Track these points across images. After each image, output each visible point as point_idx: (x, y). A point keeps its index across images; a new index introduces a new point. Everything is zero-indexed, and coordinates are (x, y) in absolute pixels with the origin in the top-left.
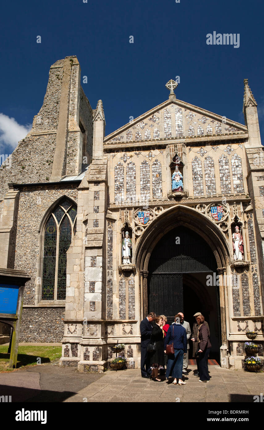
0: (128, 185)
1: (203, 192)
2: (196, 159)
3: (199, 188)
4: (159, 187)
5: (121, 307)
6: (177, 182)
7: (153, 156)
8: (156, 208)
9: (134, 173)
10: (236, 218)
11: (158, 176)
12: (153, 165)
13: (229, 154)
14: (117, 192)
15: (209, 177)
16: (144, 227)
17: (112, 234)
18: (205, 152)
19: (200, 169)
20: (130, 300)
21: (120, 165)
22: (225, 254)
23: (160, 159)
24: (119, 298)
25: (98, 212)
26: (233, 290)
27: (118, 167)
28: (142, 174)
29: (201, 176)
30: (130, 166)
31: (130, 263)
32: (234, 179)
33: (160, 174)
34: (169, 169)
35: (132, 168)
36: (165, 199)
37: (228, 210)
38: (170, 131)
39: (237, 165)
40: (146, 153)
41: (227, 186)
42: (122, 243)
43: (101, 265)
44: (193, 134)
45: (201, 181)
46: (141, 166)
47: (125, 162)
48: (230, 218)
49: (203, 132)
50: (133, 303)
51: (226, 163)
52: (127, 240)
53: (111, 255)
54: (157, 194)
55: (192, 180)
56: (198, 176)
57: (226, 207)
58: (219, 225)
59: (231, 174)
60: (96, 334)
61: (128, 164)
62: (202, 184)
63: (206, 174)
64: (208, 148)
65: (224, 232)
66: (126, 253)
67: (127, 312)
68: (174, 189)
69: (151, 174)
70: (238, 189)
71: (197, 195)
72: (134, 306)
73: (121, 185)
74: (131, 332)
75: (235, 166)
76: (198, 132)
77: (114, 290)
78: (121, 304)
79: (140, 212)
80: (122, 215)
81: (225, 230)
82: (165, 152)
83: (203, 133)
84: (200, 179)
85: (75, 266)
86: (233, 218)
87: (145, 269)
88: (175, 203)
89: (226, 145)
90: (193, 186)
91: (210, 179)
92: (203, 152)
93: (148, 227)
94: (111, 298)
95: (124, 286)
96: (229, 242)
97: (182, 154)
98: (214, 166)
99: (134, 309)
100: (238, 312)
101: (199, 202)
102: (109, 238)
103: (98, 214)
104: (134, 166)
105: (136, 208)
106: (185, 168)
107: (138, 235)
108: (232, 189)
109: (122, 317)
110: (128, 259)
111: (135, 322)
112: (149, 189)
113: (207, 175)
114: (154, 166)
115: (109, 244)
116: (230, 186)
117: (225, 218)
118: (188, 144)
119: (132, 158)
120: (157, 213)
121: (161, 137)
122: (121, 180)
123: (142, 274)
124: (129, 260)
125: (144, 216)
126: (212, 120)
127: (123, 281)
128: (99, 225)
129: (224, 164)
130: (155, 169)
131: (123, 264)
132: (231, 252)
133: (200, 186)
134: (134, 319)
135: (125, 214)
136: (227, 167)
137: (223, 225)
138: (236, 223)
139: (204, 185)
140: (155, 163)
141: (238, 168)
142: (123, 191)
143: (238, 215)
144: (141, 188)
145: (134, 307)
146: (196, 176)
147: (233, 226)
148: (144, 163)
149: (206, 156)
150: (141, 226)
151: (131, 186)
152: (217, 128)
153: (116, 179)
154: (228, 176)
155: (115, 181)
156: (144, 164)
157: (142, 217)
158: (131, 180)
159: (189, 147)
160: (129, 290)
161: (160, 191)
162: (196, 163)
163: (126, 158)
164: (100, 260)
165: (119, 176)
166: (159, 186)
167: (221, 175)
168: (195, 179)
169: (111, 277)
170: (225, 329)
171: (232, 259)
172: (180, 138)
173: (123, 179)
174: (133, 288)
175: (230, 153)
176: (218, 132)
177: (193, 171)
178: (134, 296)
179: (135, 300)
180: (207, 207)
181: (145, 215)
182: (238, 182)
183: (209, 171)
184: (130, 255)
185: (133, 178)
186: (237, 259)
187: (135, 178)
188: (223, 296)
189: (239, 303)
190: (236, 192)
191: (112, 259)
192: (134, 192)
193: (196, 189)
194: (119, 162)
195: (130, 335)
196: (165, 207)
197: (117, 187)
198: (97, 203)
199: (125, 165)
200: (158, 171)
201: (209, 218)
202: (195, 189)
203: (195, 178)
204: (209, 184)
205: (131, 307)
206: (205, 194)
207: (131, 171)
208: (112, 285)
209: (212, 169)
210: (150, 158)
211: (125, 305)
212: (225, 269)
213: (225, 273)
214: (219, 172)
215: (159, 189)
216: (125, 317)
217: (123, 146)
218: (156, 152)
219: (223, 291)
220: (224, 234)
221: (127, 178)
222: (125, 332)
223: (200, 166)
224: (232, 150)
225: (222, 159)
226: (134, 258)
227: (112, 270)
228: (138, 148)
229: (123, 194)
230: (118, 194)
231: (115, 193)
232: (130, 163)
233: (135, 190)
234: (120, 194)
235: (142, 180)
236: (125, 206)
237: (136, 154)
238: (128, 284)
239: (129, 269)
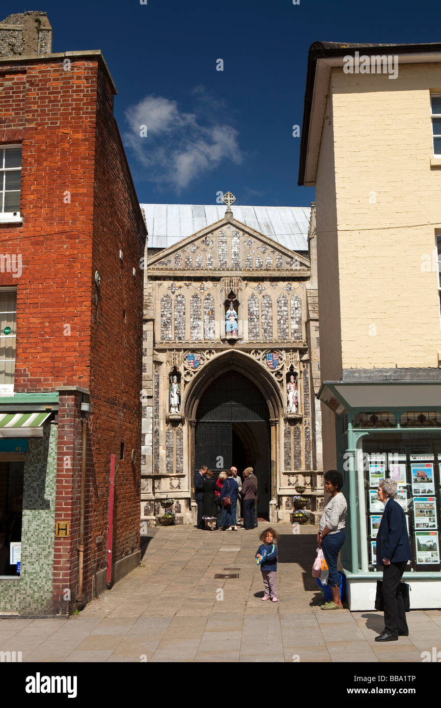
0: (176, 322)
1: (258, 336)
2: (253, 296)
3: (254, 330)
4: (211, 327)
5: (168, 460)
6: (231, 323)
7: (205, 289)
8: (207, 351)
9: (183, 307)
10: (292, 367)
11: (211, 313)
12: (205, 300)
13: (289, 294)
14: (164, 329)
15: (266, 319)
16: (195, 372)
17: (158, 379)
18: (263, 289)
19: (257, 309)
20: (178, 452)
21: (167, 296)
22: (279, 405)
23: (212, 293)
24: (166, 450)
25: (145, 356)
26: (285, 443)
27: (164, 299)
28: (192, 310)
29: (257, 316)
30: (179, 299)
31: (178, 412)
32: (292, 322)
33: (212, 311)
34: (223, 307)
35: (181, 302)
36: (218, 342)
37: (284, 358)
38: (225, 260)
39: (296, 307)
40: (197, 284)
41: (284, 330)
43: (152, 415)
44: (251, 265)
45: (257, 323)
46: (192, 299)
47: (173, 293)
48: (285, 367)
49: (261, 263)
50: (180, 455)
51: (285, 304)
52: (175, 386)
53: (158, 403)
54: (209, 334)
55: (248, 322)
56: (254, 317)
57: (282, 354)
58: (274, 374)
59: (289, 317)
60: (147, 488)
61: (177, 296)
62: (258, 326)
63: (264, 315)
64: (267, 284)
65: (279, 382)
66: (175, 401)
67: (175, 465)
68: (228, 331)
69: (202, 310)
70: (296, 335)
71: (252, 338)
72: (182, 458)
73: (169, 321)
74: (179, 487)
75: (294, 309)
76: (257, 263)
77: (160, 441)
78: (168, 456)
79: (190, 354)
80: (170, 357)
81: (280, 380)
82: (219, 285)
83: (261, 266)
84: (256, 320)
86: (289, 367)
87: (193, 418)
88: (228, 347)
89: (286, 283)
90: (249, 328)
91: (267, 321)
92: (261, 289)
93: (198, 372)
94: (159, 450)
95: (171, 437)
96: (283, 392)
97: (238, 290)
98: (271, 307)
100: (289, 466)
101: (255, 347)
102: (156, 384)
103: (146, 358)
104: (183, 299)
105: (185, 350)
106: (240, 307)
107: (188, 380)
108: (290, 334)
109: (170, 470)
110: (176, 407)
111: (183, 476)
112: (200, 328)
113: (264, 317)
114: (206, 301)
115: (156, 390)
116: (287, 331)
117: (280, 367)
118: (244, 279)
119: (181, 289)
120: (208, 356)
121: (214, 265)
122: (169, 316)
123: (190, 423)
124: (177, 408)
125: (194, 359)
126: (272, 249)
127: (171, 431)
128: (147, 371)
129: (283, 305)
130: (207, 304)
131: (171, 413)
132: (285, 404)
133: (256, 328)
134: (182, 473)
135: (173, 356)
136: (286, 309)
137: (278, 374)
138: (292, 373)
139: (261, 328)
140: (208, 297)
141: (297, 311)
142: (170, 329)
143: (293, 364)
144: (191, 326)
145: (182, 460)
146: (252, 317)
147: (288, 375)
148: (195, 296)
149: (264, 293)
150: (191, 370)
151: (179, 323)
152: (277, 260)
153: (162, 313)
154: (286, 319)
155: (162, 315)
156: (195, 297)
157: (192, 361)
158: (180, 316)
159: (246, 282)
160: (177, 441)
161: (212, 331)
162: (253, 302)
163: (174, 288)
164: (150, 410)
165: (166, 310)
166: (211, 325)
167: (279, 317)
168: (251, 320)
169: (158, 427)
170: (275, 483)
171: (285, 411)
172: (236, 270)
173: (171, 314)
174: (181, 439)
175: (290, 292)
176: (278, 265)
177: (249, 310)
178: (183, 448)
179: (184, 453)
180: (262, 353)
181: (196, 359)
182: (296, 326)
183: (266, 312)
184: (179, 403)
185: (182, 314)
186: (290, 411)
187: (184, 314)
188: (275, 449)
189: (290, 457)
190: (293, 339)
191: (159, 407)
192: (184, 331)
193: (251, 332)
194: (166, 293)
195: (177, 490)
196: (217, 350)
197: (164, 323)
198: (145, 344)
199: (173, 297)
200: (210, 307)
201: (264, 365)
202: (250, 332)
203: (251, 319)
204: (266, 327)
206: (261, 338)
207: (181, 305)
208: (159, 435)
209: (269, 310)
210: (202, 291)
211: (172, 458)
212: (278, 421)
213: (277, 425)
214: (277, 313)
215: (211, 329)
216: (172, 470)
217: (171, 274)
218: (209, 284)
219: (275, 443)
220: (278, 384)
221: (176, 313)
222: (173, 486)
223: (257, 305)
224: (293, 289)
225: (281, 299)
226: (182, 406)
227: (159, 419)
228: (189, 279)
229: (170, 332)
230: (165, 332)
231: (162, 331)
232: (179, 295)
233: (185, 329)
234: (167, 332)
235: (193, 317)
236: (173, 347)
237: (186, 284)
238: (175, 435)
239: (177, 419)
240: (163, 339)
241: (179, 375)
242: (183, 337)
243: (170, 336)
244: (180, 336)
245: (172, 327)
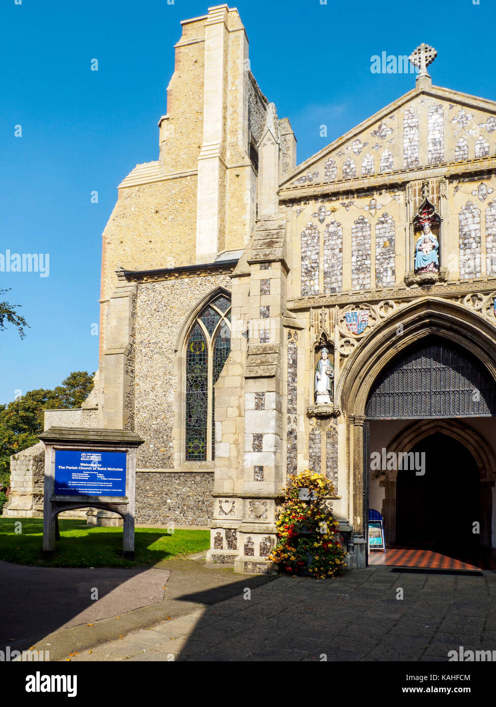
0: (326, 265)
1: (479, 272)
2: (468, 206)
3: (471, 263)
4: (389, 266)
6: (425, 253)
7: (378, 207)
9: (339, 241)
11: (388, 244)
12: (378, 224)
16: (358, 340)
17: (295, 353)
18: (490, 191)
19: (477, 227)
20: (329, 464)
21: (311, 227)
23: (391, 211)
24: (310, 460)
25: (268, 317)
27: (307, 232)
28: (354, 243)
29: (477, 239)
30: (332, 229)
31: (330, 402)
33: (391, 240)
34: (410, 229)
35: (335, 233)
36: (400, 288)
38: (416, 155)
40: (364, 202)
43: (274, 406)
44: (466, 156)
45: (477, 250)
46: (354, 227)
47: (322, 221)
49: (486, 149)
50: (333, 468)
52: (325, 365)
53: (295, 389)
54: (384, 278)
55: (458, 249)
56: (471, 240)
61: (328, 226)
62: (479, 255)
63: (489, 235)
66: (323, 385)
68: (418, 268)
69: (373, 241)
71: (466, 276)
72: (336, 473)
73: (314, 265)
76: (477, 150)
77: (299, 447)
79: (350, 312)
80: (315, 321)
82: (403, 196)
83: (486, 153)
84: (474, 245)
85: (230, 409)
87: (359, 410)
88: (419, 294)
90: (460, 261)
92: (484, 192)
93: (364, 339)
94: (295, 460)
95: (317, 441)
97: (439, 199)
99: (336, 478)
101: (471, 290)
102: (291, 362)
103: (268, 320)
104: (340, 228)
105: (342, 306)
106: (443, 225)
107: (346, 353)
110: (325, 395)
111: (339, 499)
112: (369, 270)
113: (490, 238)
114: (380, 226)
115: (290, 370)
118: (452, 178)
119: (335, 213)
120: (382, 312)
121: (395, 167)
122: (314, 257)
123: (352, 420)
124: (327, 396)
125: (357, 320)
127: (317, 432)
128: (270, 340)
130: (382, 231)
131: (316, 404)
133: (474, 259)
134: (336, 494)
135: (320, 317)
139: (484, 258)
140: (383, 219)
142: (317, 277)
144: (354, 268)
145: (336, 475)
146: (466, 241)
148: (361, 221)
149: (490, 198)
150: (351, 338)
151: (332, 267)
153: (303, 255)
155: (302, 258)
156: (359, 223)
157: (355, 323)
158: (334, 255)
159: (455, 183)
160: (328, 447)
161: (390, 273)
162: (468, 215)
163: (323, 214)
164: (270, 399)
165: (310, 248)
166: (388, 264)
168: (464, 246)
169: (294, 426)
172: (436, 166)
173: (317, 253)
174: (334, 444)
177: (460, 230)
178: (337, 458)
179: (339, 464)
180: (486, 298)
181: (360, 319)
184: (330, 389)
185: (337, 251)
187: (341, 251)
191: (296, 396)
192: (340, 278)
193: (464, 266)
194: (310, 223)
196: (399, 301)
197: (307, 269)
198: (266, 300)
199: (322, 227)
200: (387, 235)
201: (489, 318)
203: (465, 244)
204: (494, 255)
205: (332, 474)
206: (483, 275)
207: (335, 238)
208: (296, 439)
210: (373, 211)
215: (389, 269)
217: (318, 191)
218: (383, 199)
221: (326, 252)
223: (477, 220)
226: (337, 394)
227: (296, 414)
228: (348, 193)
229: (316, 281)
230: (308, 283)
231: (302, 281)
232: (332, 223)
233: (341, 274)
234: (312, 282)
235: (356, 254)
236: (321, 304)
237: (343, 204)
238: (324, 437)
239: (326, 412)
240: (304, 293)
241: (331, 347)
242: (339, 287)
243: (317, 288)
244: (334, 285)
245: (319, 275)
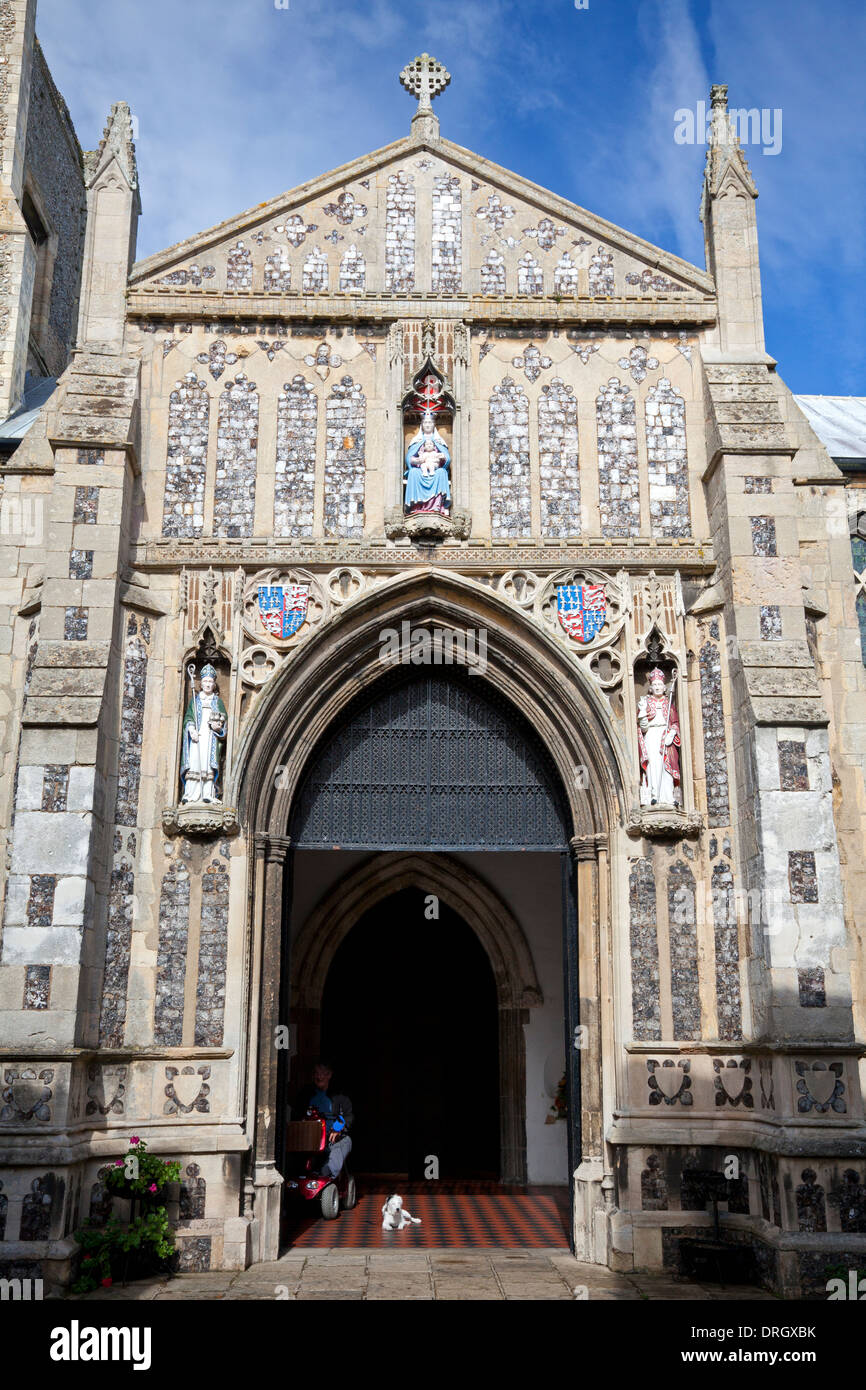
0: (221, 474)
1: (528, 525)
2: (507, 386)
3: (512, 506)
4: (352, 491)
5: (164, 989)
6: (426, 474)
7: (333, 362)
8: (335, 573)
9: (251, 423)
10: (655, 635)
11: (351, 444)
12: (332, 397)
13: (639, 382)
14: (175, 498)
15: (556, 465)
16: (284, 652)
17: (142, 672)
18: (546, 363)
19: (522, 431)
20: (207, 961)
21: (194, 384)
22: (608, 780)
23: (359, 375)
24: (160, 951)
25: (87, 577)
26: (633, 929)
27: (183, 393)
28: (283, 433)
29: (524, 457)
30: (237, 393)
31: (215, 800)
32: (652, 478)
33: (357, 435)
34: (396, 418)
35: (243, 404)
36: (373, 542)
37: (625, 602)
38: (409, 268)
39: (667, 424)
40: (303, 346)
41: (623, 505)
42: (187, 711)
43: (88, 802)
44: (502, 287)
45: (524, 479)
46: (283, 396)
47: (217, 374)
48: (630, 636)
49: (539, 281)
50: (216, 971)
51: (626, 416)
52: (205, 704)
53: (136, 762)
54: (342, 517)
55: (488, 474)
56: (512, 458)
57: (615, 588)
58: (589, 658)
59: (642, 459)
60: (43, 1112)
61: (229, 386)
62: (526, 491)
63: (545, 451)
64: (559, 342)
65: (607, 690)
66: (201, 757)
67: (189, 1015)
68: (412, 503)
69: (321, 433)
70: (667, 521)
71: (504, 532)
72: (222, 985)
73: (196, 469)
74: (202, 1104)
75: (659, 431)
76: (522, 279)
77: (136, 914)
78: (164, 976)
79: (269, 586)
80: (191, 597)
81: (612, 683)
82: (388, 346)
83: (539, 287)
84: (518, 469)
86: (644, 637)
87: (278, 828)
88: (412, 560)
89: (628, 344)
90: (492, 498)
91: (558, 473)
92: (536, 363)
93: (297, 650)
94: (124, 949)
95: (181, 899)
96: (623, 732)
97: (451, 363)
98: (576, 423)
99: (222, 998)
100: (650, 1024)
101: (513, 562)
102: (131, 692)
103: (87, 584)
104: (253, 395)
105: (251, 569)
106: (459, 421)
107: (256, 681)
108: (645, 521)
109: (168, 1032)
110: (205, 780)
111: (225, 1057)
112: (310, 494)
113: (547, 459)
114: (336, 403)
115: (127, 714)
116: (635, 506)
117: (610, 634)
118: (478, 325)
119: (247, 360)
120: (336, 593)
121: (369, 285)
122: (196, 451)
123: (262, 850)
124: (210, 784)
125: (282, 606)
126: (579, 234)
127: (182, 876)
128: (89, 635)
129: (616, 418)
130: (339, 414)
131: (184, 803)
132: (630, 774)
133: (518, 497)
134: (219, 1044)
135: (202, 589)
136: (629, 431)
137: (604, 660)
139: (536, 497)
140: (342, 389)
141: (671, 439)
142: (199, 497)
143: (661, 625)
144: (279, 487)
145: (221, 993)
146: (503, 459)
147: (642, 667)
148: (297, 387)
149: (546, 377)
150: (269, 646)
151: (234, 478)
152: (596, 270)
153: (173, 443)
154: (631, 466)
155: (170, 449)
156: (295, 390)
157: (276, 611)
158: (239, 452)
159: (482, 337)
160: (205, 914)
161: (353, 506)
162: (506, 406)
163: (220, 359)
164: (82, 781)
165: (189, 431)
166: (350, 486)
167: (603, 461)
168: (499, 469)
169: (129, 859)
170: (595, 1094)
171: (632, 802)
172: (448, 298)
173: (204, 444)
174: (220, 908)
175: (643, 376)
176: (600, 286)
177: (492, 434)
178: (225, 944)
179: (229, 961)
180: (541, 583)
181: (290, 603)
182: (669, 493)
183: (555, 441)
184: (216, 767)
185: (245, 444)
186: (654, 802)
188: (593, 953)
189: (654, 985)
190: (658, 534)
191: (138, 779)
192: (248, 505)
193: (500, 511)
194: (192, 375)
195: (195, 1115)
196: (372, 570)
197: (178, 475)
198: (86, 536)
199: (215, 388)
200: (350, 423)
201: (550, 627)
202: (497, 509)
203: (501, 465)
204: (555, 495)
205: (210, 988)
206: (536, 533)
207: (241, 414)
208: (131, 892)
209: (568, 435)
210: (322, 369)
211: (182, 982)
212: (606, 842)
213: (603, 857)
214: (594, 446)
215: (351, 498)
216: (179, 1033)
217: (212, 307)
218: (346, 346)
219: (593, 932)
220: (605, 698)
221: (222, 443)
222: (176, 1101)
223: (522, 417)
224: (652, 363)
225: (609, 398)
226: (231, 779)
227: (135, 826)
228: (274, 322)
229: (198, 507)
230: (178, 508)
231: (167, 503)
232: (239, 382)
233: (253, 496)
234: (188, 507)
235: (285, 455)
236: (207, 559)
237: (262, 345)
238: (199, 890)
239: (208, 825)
240: (169, 530)
241: (223, 664)
242: (246, 525)
243: (198, 521)
244: (235, 520)
245: (205, 491)
